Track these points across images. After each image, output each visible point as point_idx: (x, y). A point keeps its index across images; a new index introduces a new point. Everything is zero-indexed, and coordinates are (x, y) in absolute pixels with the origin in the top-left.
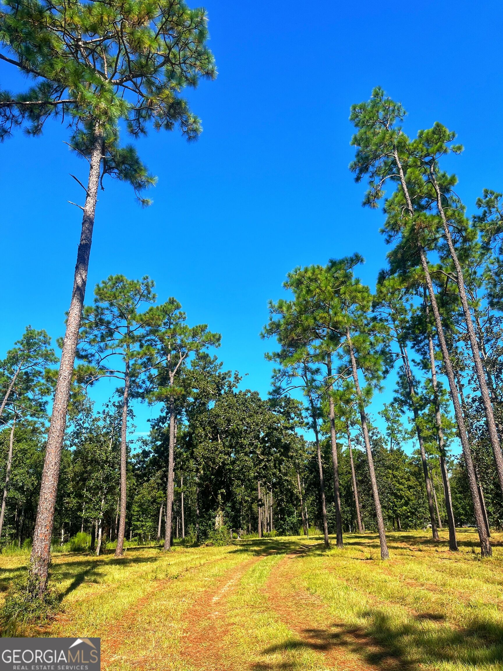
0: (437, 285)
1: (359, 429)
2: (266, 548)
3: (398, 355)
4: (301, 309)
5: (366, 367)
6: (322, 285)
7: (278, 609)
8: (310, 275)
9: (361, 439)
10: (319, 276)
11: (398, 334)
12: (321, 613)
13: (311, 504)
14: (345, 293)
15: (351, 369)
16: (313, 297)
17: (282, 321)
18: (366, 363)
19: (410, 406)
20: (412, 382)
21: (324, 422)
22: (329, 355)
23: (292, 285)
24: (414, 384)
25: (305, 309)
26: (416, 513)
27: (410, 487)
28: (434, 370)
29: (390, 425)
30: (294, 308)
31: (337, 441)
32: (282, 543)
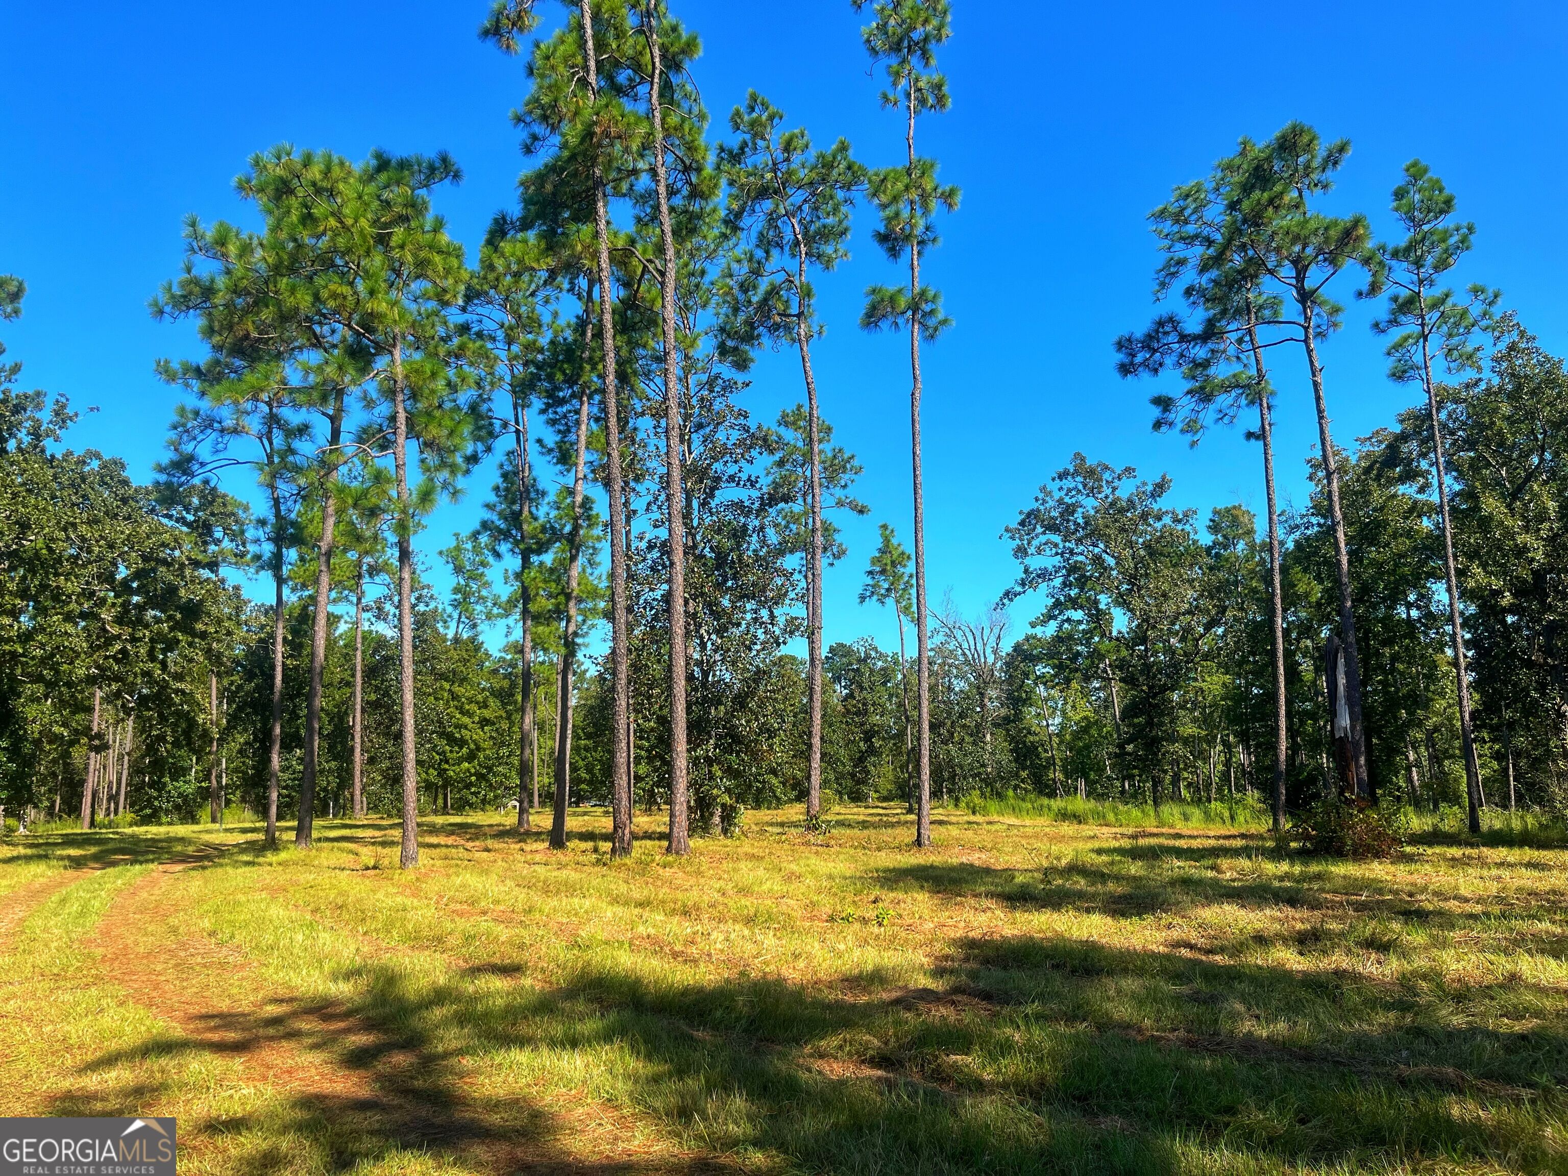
0: (618, 280)
1: (388, 586)
2: (102, 852)
3: (505, 425)
4: (281, 261)
5: (429, 437)
6: (346, 211)
7: (127, 978)
8: (318, 176)
9: (388, 607)
10: (341, 186)
11: (513, 376)
12: (243, 979)
13: (240, 751)
14: (402, 247)
15: (391, 437)
16: (319, 237)
17: (221, 282)
18: (430, 427)
19: (516, 543)
20: (528, 492)
21: (302, 559)
22: (340, 393)
23: (261, 190)
24: (533, 495)
25: (293, 264)
26: (490, 776)
27: (484, 722)
28: (583, 469)
29: (462, 582)
30: (259, 253)
31: (331, 608)
32: (147, 840)
